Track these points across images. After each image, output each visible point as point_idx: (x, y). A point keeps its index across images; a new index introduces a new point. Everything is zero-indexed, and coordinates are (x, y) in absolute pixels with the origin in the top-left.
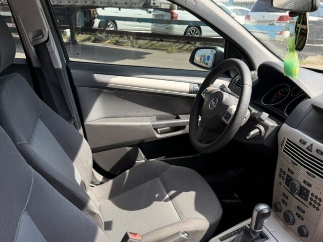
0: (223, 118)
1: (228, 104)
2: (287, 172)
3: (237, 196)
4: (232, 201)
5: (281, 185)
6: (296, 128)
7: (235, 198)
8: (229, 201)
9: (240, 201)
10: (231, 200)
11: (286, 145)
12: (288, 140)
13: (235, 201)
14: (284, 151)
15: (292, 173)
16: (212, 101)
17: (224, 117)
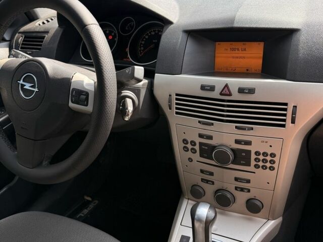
0: (71, 105)
1: (65, 76)
2: (198, 140)
3: (89, 199)
4: (88, 209)
5: (192, 161)
6: (181, 74)
7: (89, 202)
8: (86, 211)
9: (97, 202)
10: (86, 209)
11: (177, 104)
12: (177, 95)
13: (91, 206)
14: (177, 113)
15: (210, 138)
16: (21, 82)
17: (72, 102)
